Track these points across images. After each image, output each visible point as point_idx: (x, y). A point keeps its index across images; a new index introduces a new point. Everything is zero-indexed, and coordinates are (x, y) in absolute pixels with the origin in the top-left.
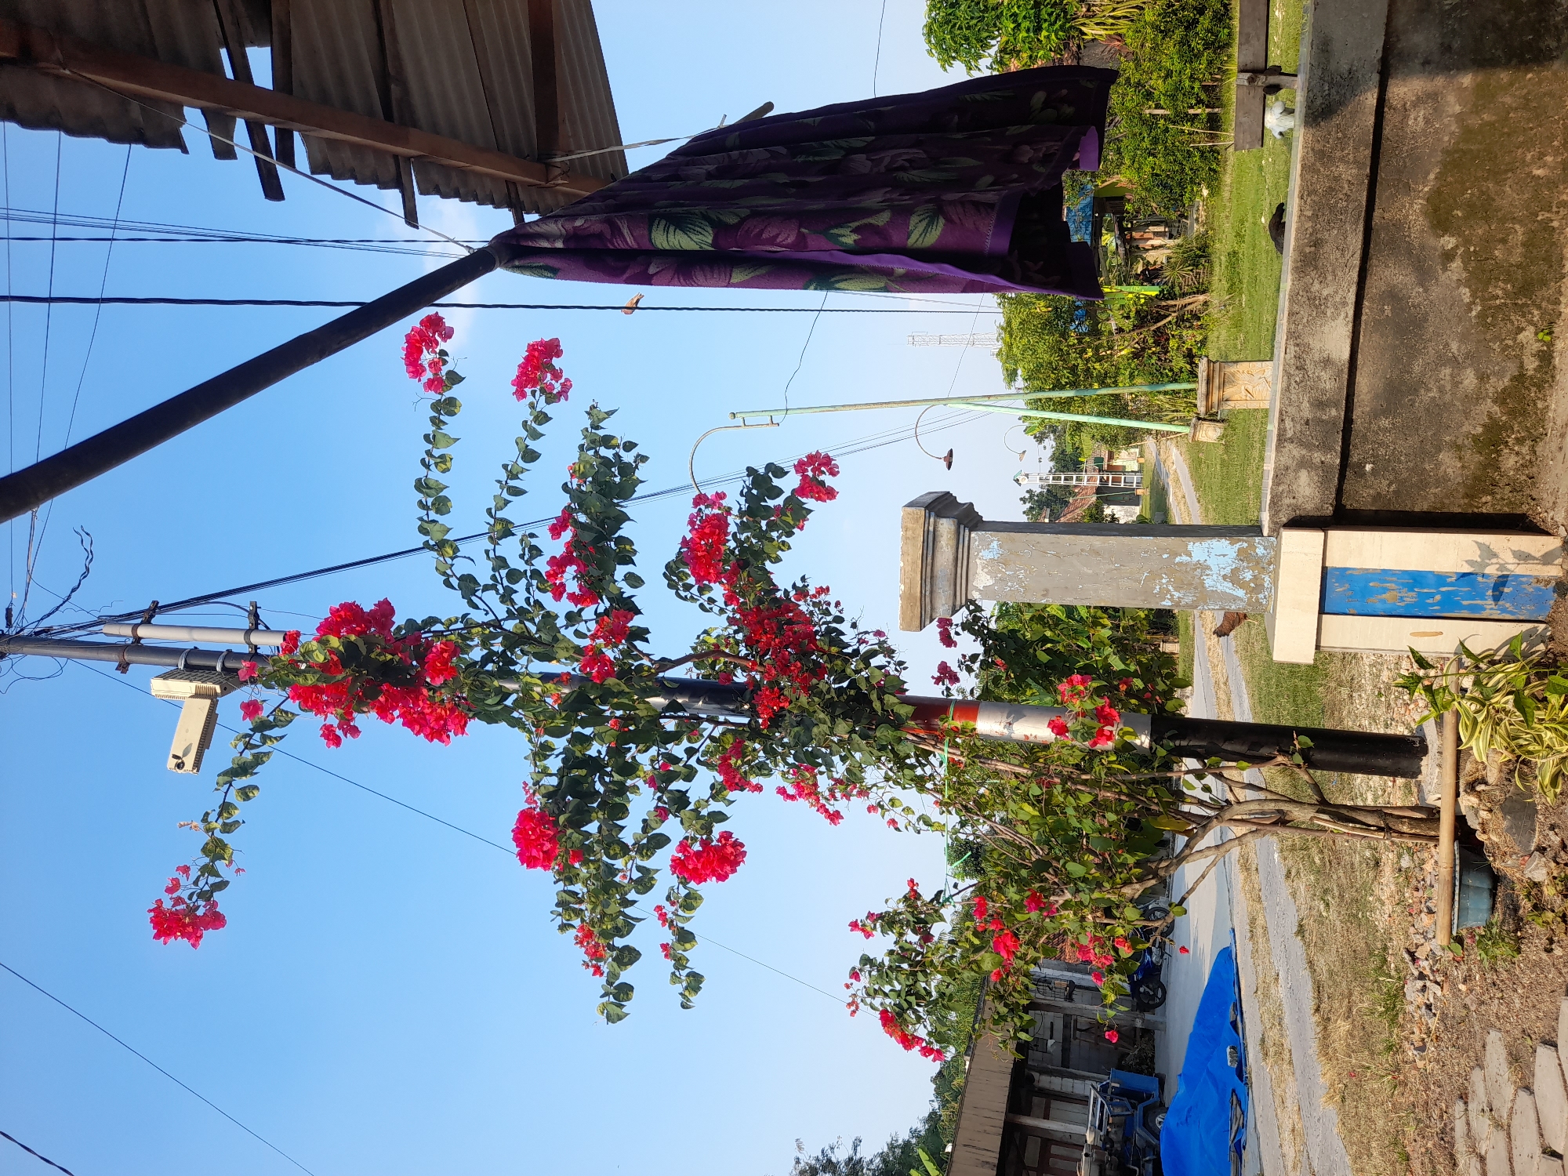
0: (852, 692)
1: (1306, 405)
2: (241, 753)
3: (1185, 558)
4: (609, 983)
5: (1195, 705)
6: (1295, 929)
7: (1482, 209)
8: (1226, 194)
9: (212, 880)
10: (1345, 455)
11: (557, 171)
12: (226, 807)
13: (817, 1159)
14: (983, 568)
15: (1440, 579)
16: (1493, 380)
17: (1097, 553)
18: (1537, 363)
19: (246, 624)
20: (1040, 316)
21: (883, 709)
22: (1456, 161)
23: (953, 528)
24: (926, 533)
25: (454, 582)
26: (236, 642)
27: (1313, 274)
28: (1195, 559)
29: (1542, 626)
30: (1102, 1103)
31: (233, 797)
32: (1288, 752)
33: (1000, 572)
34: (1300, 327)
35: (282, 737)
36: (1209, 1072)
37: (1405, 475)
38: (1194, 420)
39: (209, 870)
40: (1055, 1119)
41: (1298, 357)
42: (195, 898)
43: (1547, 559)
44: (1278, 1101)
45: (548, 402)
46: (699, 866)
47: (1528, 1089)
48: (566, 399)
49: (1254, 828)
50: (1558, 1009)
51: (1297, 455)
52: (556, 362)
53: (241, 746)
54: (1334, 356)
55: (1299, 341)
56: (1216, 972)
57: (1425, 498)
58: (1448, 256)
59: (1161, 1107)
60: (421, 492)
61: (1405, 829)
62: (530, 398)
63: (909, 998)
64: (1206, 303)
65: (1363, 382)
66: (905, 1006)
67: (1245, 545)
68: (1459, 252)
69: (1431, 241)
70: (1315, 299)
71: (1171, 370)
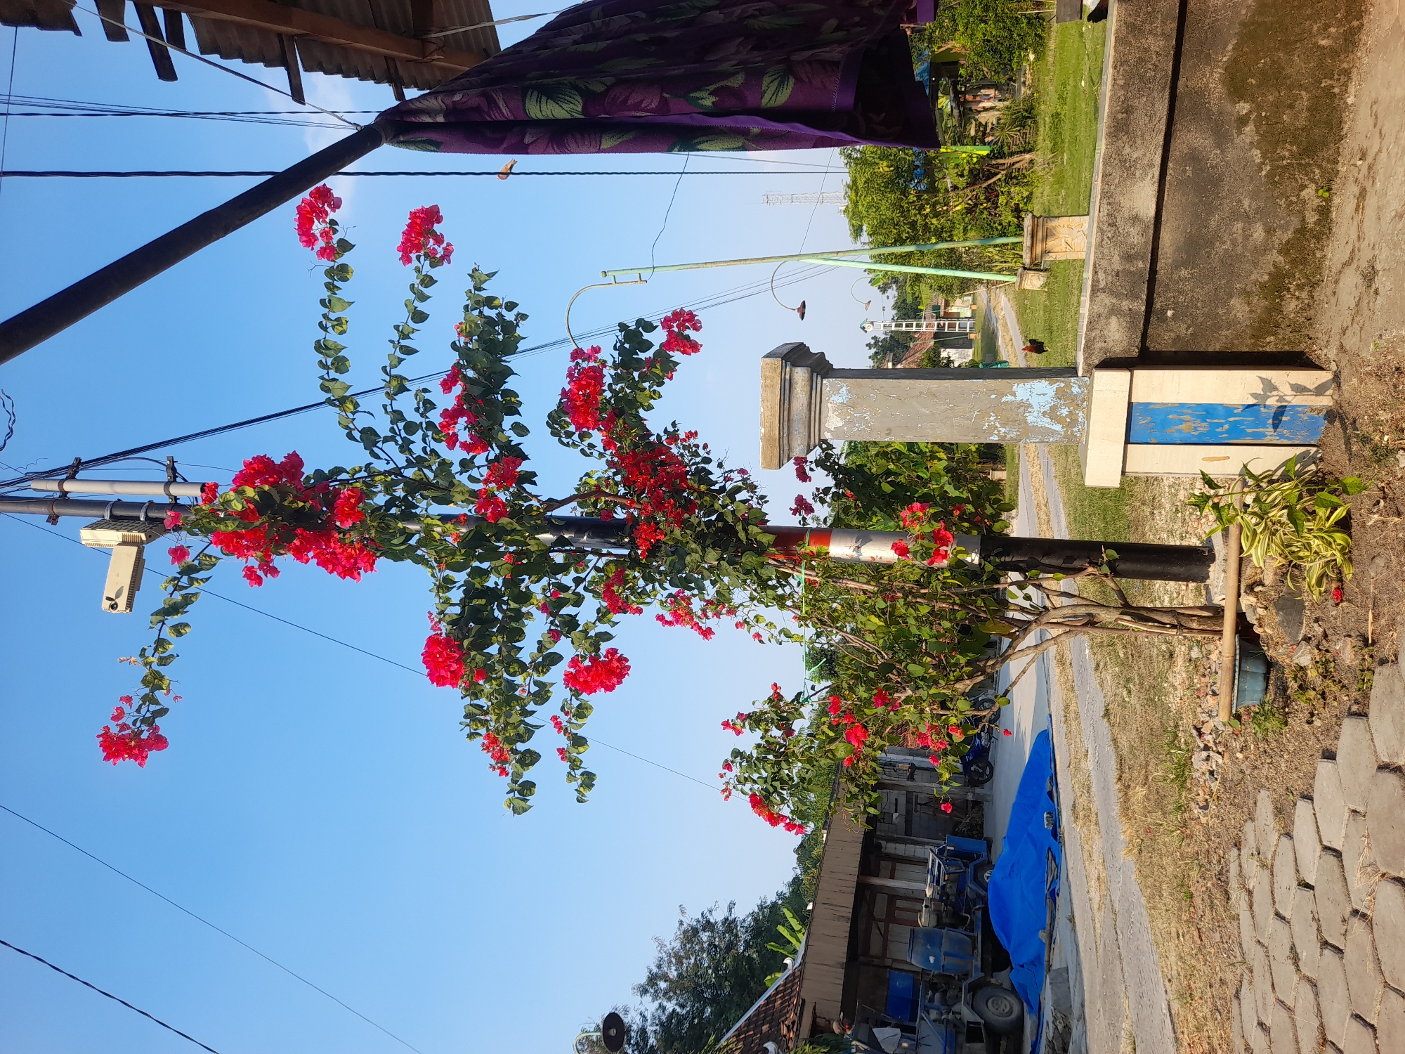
0: (720, 524)
1: (1116, 257)
2: (171, 594)
3: (1010, 398)
4: (515, 782)
5: (1019, 526)
6: (1102, 713)
7: (1275, 77)
8: (1051, 59)
9: (153, 708)
10: (1150, 302)
11: (433, 47)
12: (160, 643)
13: (698, 921)
14: (834, 411)
15: (1228, 410)
16: (1279, 232)
17: (934, 395)
18: (1317, 217)
19: (165, 477)
20: (882, 176)
21: (747, 539)
22: (1251, 33)
23: (807, 375)
24: (783, 381)
25: (357, 435)
26: (156, 493)
27: (1124, 138)
28: (1019, 398)
29: (1313, 450)
30: (939, 865)
31: (167, 633)
32: (1097, 564)
33: (849, 414)
34: (1112, 187)
35: (207, 579)
36: (1030, 836)
37: (1200, 319)
38: (1020, 270)
39: (149, 699)
40: (900, 879)
41: (1110, 215)
42: (138, 724)
43: (1320, 390)
44: (1086, 854)
45: (432, 266)
46: (589, 679)
47: (1289, 835)
48: (449, 262)
49: (1068, 629)
50: (1315, 769)
51: (1109, 304)
52: (437, 228)
53: (171, 588)
54: (1142, 214)
55: (1111, 200)
56: (1035, 752)
57: (1218, 339)
58: (1243, 121)
59: (989, 864)
60: (321, 353)
61: (1194, 625)
62: (415, 263)
63: (774, 783)
64: (1031, 162)
65: (1166, 237)
66: (771, 790)
67: (1063, 385)
68: (1253, 117)
69: (1229, 108)
70: (1125, 161)
71: (1000, 224)
